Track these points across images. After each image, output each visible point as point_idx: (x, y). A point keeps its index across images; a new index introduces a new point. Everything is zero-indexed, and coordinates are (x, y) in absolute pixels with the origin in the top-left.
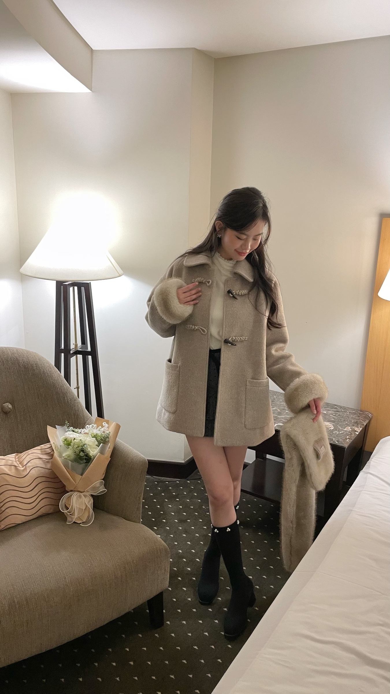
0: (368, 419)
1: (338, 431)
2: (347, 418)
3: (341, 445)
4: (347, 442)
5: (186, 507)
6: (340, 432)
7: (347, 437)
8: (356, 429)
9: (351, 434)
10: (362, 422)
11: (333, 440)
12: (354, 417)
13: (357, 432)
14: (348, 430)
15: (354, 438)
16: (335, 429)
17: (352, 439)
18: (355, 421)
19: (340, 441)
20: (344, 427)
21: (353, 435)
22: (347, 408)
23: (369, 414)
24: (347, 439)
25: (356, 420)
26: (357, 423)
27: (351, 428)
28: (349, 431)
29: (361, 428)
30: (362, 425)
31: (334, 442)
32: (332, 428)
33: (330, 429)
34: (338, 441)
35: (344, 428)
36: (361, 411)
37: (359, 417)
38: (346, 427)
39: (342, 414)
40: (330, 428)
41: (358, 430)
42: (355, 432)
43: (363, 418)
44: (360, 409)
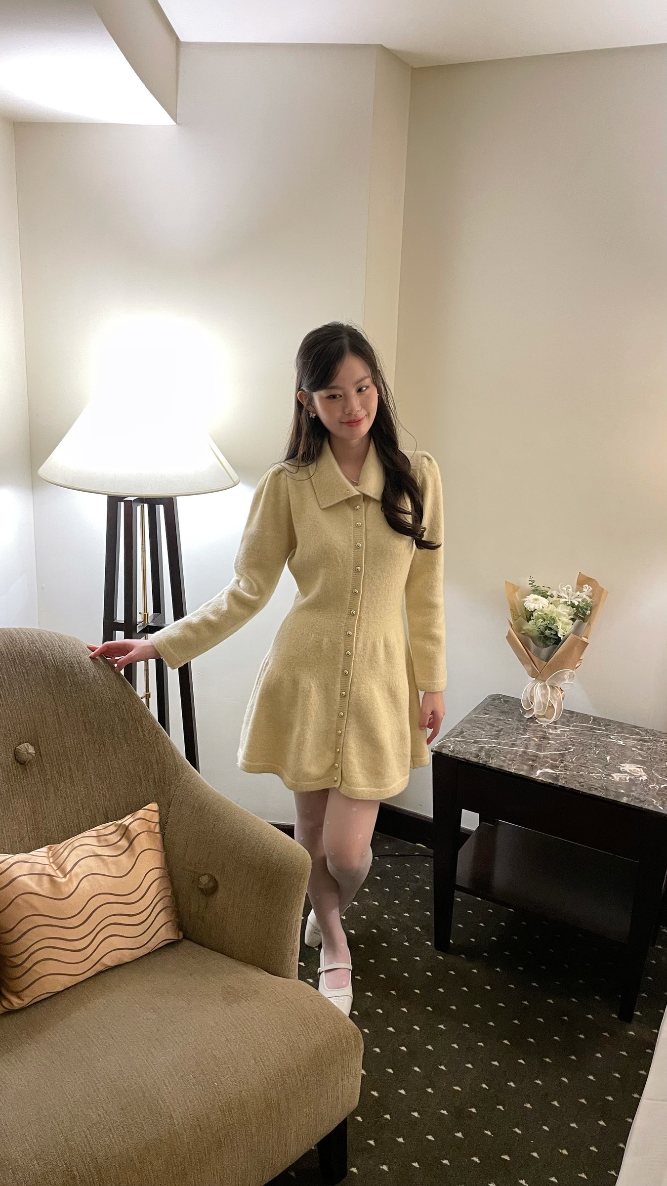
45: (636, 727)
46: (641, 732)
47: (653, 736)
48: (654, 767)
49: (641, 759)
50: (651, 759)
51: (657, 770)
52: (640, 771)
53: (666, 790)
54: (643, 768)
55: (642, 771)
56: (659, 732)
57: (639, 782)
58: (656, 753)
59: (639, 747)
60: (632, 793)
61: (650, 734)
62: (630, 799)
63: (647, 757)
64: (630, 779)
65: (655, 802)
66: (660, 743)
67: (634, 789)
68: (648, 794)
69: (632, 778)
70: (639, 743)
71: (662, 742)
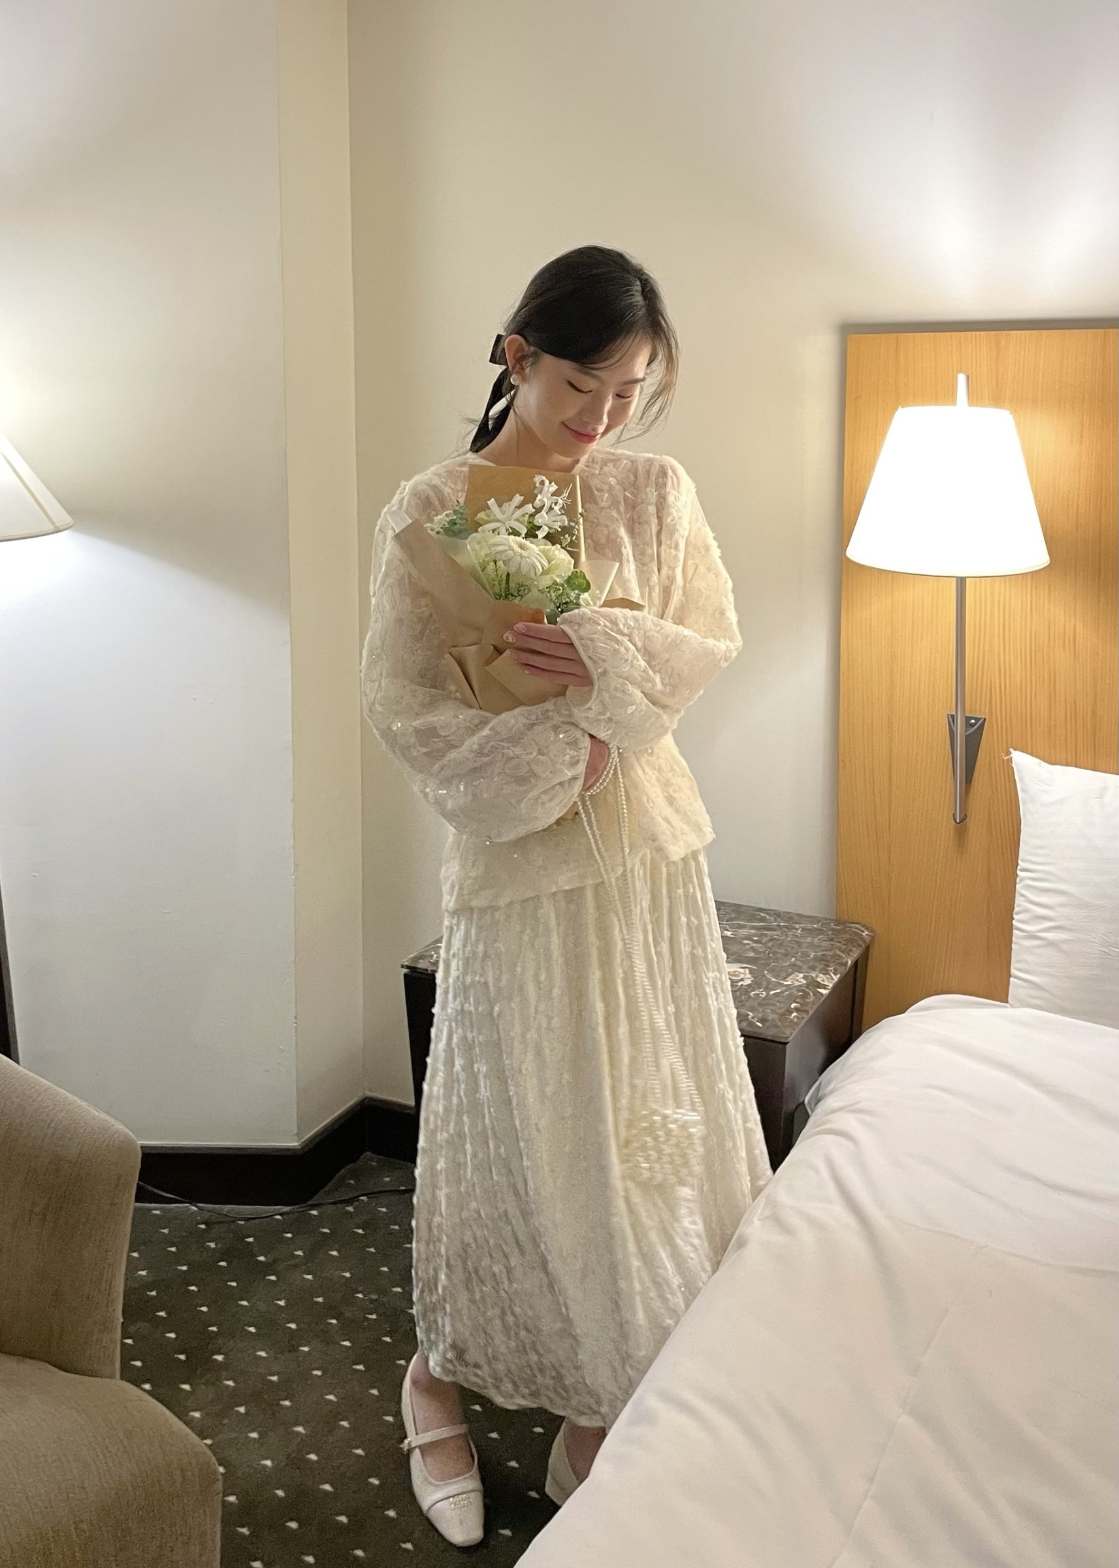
0: (860, 946)
1: (767, 989)
2: (795, 946)
3: (773, 1032)
4: (792, 1021)
6: (772, 993)
7: (793, 1006)
8: (821, 979)
9: (806, 995)
10: (841, 957)
11: (748, 1019)
12: (816, 940)
13: (824, 987)
14: (798, 984)
15: (815, 1007)
16: (758, 983)
17: (807, 1012)
18: (819, 954)
19: (768, 1021)
20: (784, 974)
21: (811, 998)
22: (796, 918)
23: (863, 929)
24: (792, 1013)
25: (823, 951)
26: (823, 960)
27: (804, 977)
28: (801, 986)
29: (835, 974)
30: (841, 964)
31: (751, 1023)
32: (746, 980)
33: (740, 984)
34: (762, 1021)
35: (785, 979)
36: (840, 924)
37: (832, 940)
38: (788, 975)
39: (781, 933)
40: (742, 980)
41: (826, 983)
42: (819, 990)
43: (844, 942)
44: (834, 918)
45: (761, 910)
46: (768, 917)
47: (786, 921)
48: (769, 965)
49: (752, 955)
50: (769, 954)
51: (772, 971)
52: (744, 974)
53: (777, 999)
54: (749, 968)
55: (747, 970)
58: (781, 944)
59: (755, 938)
61: (782, 918)
63: (764, 952)
65: (752, 1015)
66: (794, 931)
68: (743, 1005)
70: (759, 932)
71: (797, 929)
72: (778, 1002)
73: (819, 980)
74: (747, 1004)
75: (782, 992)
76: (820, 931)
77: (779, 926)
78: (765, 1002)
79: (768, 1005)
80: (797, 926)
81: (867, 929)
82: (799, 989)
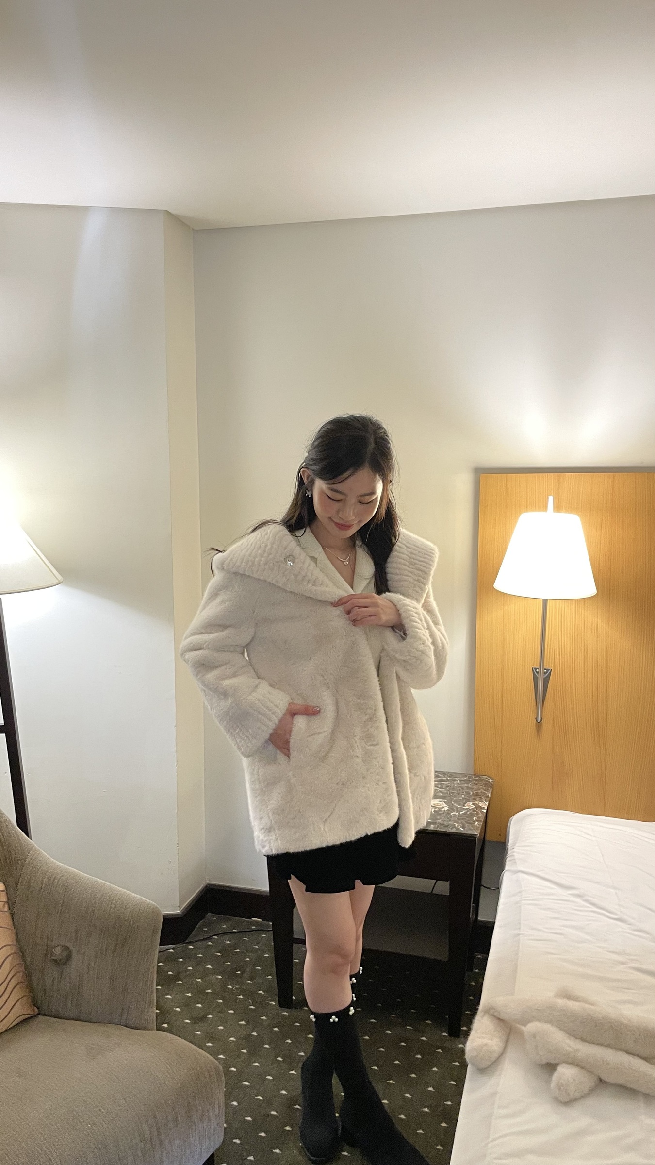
0: (491, 787)
1: (457, 811)
2: (461, 789)
3: (470, 832)
4: (477, 826)
5: (199, 993)
6: (461, 813)
7: (474, 819)
8: (481, 804)
9: (477, 814)
10: (485, 793)
11: (455, 827)
12: (469, 785)
13: (484, 808)
14: (471, 808)
15: (483, 819)
16: (451, 809)
17: (481, 821)
18: (474, 792)
19: (466, 827)
20: (462, 804)
21: (481, 815)
24: (475, 822)
25: (475, 790)
26: (479, 795)
27: (473, 804)
28: (473, 809)
29: (486, 802)
30: (486, 797)
31: (457, 829)
33: (443, 809)
34: (463, 827)
35: (464, 806)
36: (477, 776)
37: (477, 785)
38: (465, 804)
39: (451, 783)
40: (443, 807)
41: (484, 806)
42: (482, 810)
43: (484, 786)
44: (473, 774)
46: (440, 775)
47: (450, 777)
48: (453, 799)
49: (442, 794)
50: (450, 794)
51: (455, 802)
52: (442, 804)
53: (465, 816)
54: (444, 802)
56: (454, 773)
57: (442, 812)
58: (453, 789)
59: (439, 786)
60: (438, 821)
61: (448, 775)
62: (436, 826)
63: (447, 793)
64: (434, 811)
65: (456, 825)
66: (456, 781)
67: (438, 818)
68: (450, 820)
69: (436, 809)
70: (440, 783)
71: (458, 780)
72: (467, 817)
73: (480, 805)
74: (452, 819)
75: (466, 812)
76: (470, 781)
77: (447, 779)
78: (460, 818)
79: (462, 819)
80: (457, 779)
81: (489, 777)
82: (473, 810)
